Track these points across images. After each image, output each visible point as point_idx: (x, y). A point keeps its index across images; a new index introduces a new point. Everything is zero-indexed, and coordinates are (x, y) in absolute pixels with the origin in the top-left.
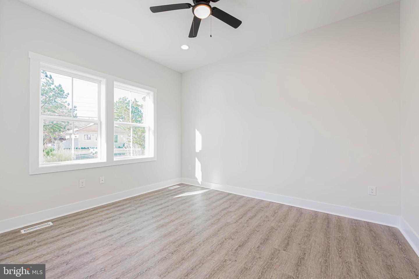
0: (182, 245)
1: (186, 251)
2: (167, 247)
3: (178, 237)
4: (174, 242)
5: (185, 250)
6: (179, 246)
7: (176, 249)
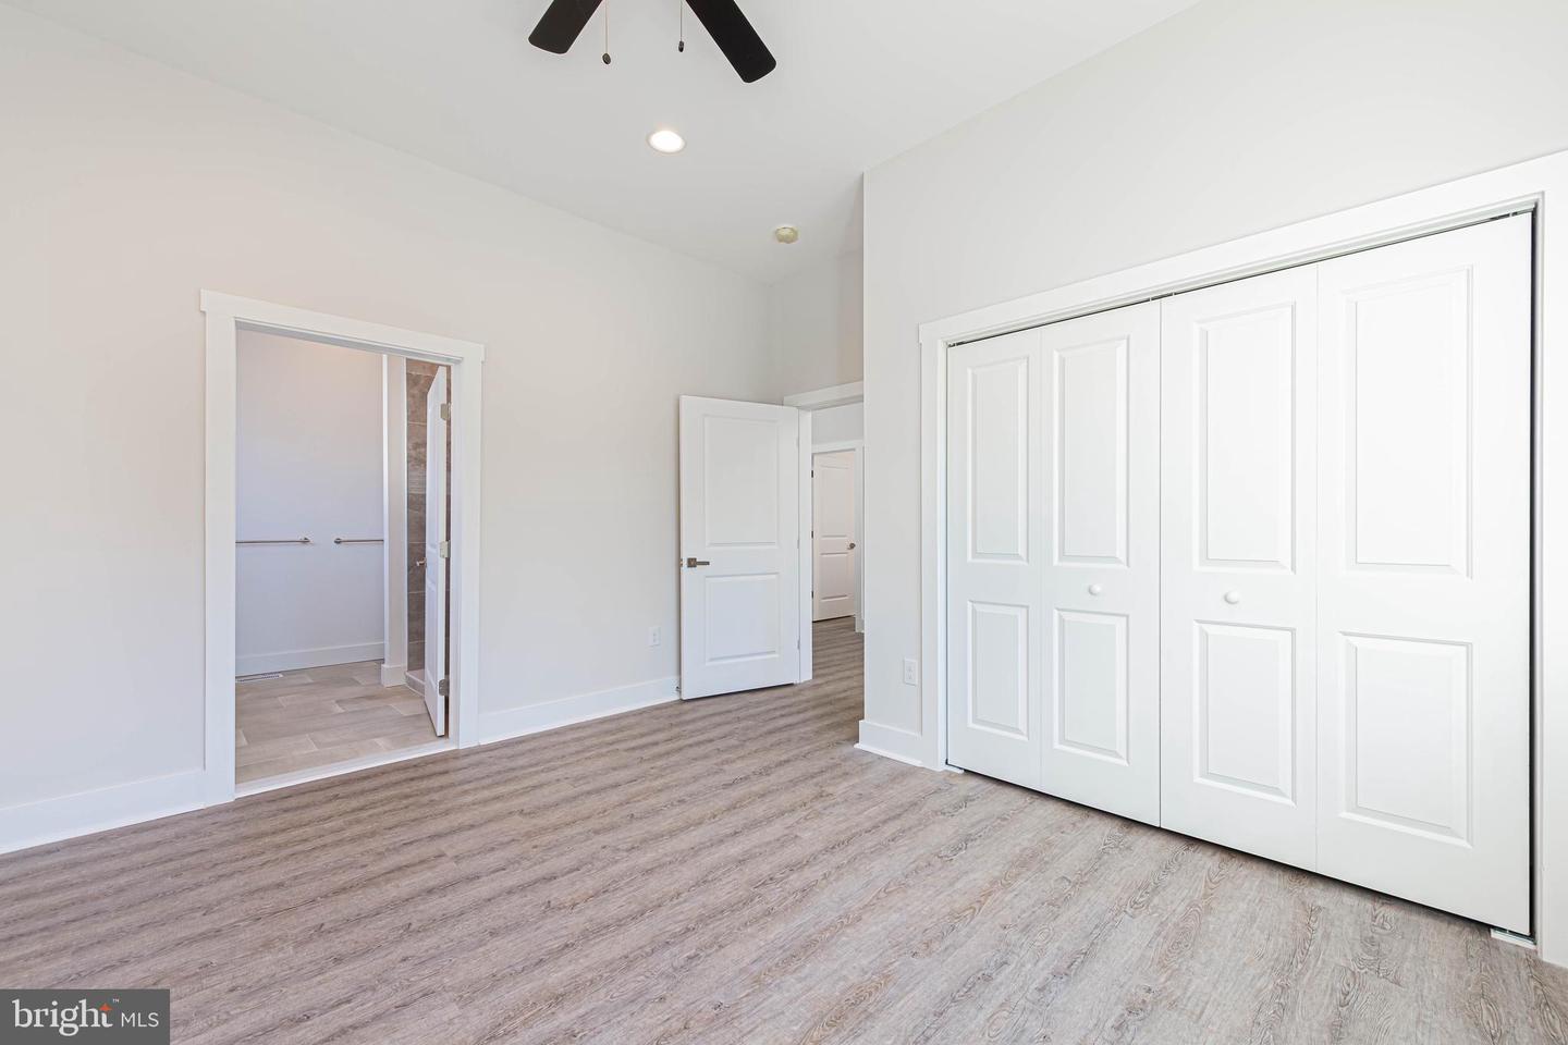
0: (739, 902)
1: (728, 883)
2: (791, 899)
3: (752, 936)
4: (768, 913)
5: (730, 885)
6: (752, 900)
7: (762, 890)
